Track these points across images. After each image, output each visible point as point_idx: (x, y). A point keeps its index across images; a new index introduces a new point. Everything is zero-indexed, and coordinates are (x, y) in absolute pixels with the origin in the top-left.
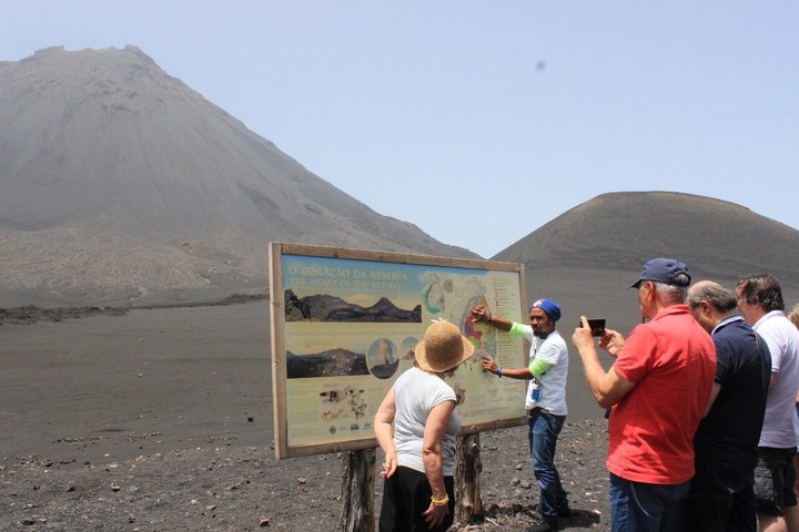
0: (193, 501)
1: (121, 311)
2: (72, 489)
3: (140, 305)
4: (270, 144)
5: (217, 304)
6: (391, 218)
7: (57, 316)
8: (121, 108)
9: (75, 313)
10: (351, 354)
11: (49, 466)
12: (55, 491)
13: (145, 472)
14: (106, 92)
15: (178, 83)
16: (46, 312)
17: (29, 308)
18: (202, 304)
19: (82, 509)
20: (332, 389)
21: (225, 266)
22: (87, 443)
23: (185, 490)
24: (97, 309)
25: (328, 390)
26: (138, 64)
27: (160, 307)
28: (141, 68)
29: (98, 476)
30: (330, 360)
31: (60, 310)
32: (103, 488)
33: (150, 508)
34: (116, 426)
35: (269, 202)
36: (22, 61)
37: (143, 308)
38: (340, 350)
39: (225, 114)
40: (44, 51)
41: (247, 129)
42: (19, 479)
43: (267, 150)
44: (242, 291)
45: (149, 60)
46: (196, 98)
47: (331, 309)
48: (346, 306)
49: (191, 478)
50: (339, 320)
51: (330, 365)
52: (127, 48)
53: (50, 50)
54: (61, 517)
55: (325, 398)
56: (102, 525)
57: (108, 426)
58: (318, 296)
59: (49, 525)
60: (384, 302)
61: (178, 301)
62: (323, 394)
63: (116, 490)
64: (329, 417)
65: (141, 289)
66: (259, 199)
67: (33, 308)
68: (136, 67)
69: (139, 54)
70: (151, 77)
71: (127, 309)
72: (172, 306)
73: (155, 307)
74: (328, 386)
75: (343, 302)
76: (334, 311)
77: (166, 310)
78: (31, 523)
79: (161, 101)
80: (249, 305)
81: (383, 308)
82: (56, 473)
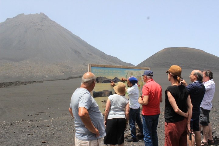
0: (68, 129)
1: (42, 82)
2: (37, 127)
3: (46, 80)
4: (78, 37)
5: (66, 79)
6: (111, 56)
7: (25, 83)
8: (39, 29)
9: (30, 83)
10: (109, 91)
11: (30, 121)
12: (33, 127)
13: (55, 122)
14: (36, 25)
15: (54, 22)
16: (22, 83)
17: (18, 82)
18: (62, 79)
19: (41, 131)
20: (104, 100)
21: (68, 69)
22: (35, 115)
23: (66, 126)
24: (35, 81)
25: (103, 100)
26: (43, 17)
27: (51, 80)
28: (44, 18)
29: (43, 123)
30: (104, 93)
31: (26, 82)
32: (45, 126)
33: (57, 131)
34: (42, 111)
35: (79, 52)
36: (14, 18)
37: (47, 81)
38: (106, 90)
39: (67, 30)
40: (19, 15)
41: (72, 33)
42: (24, 124)
43: (78, 39)
44: (72, 76)
45: (46, 16)
46: (59, 26)
47: (103, 80)
48: (107, 79)
49: (66, 123)
50: (105, 83)
51: (104, 94)
52: (41, 13)
53: (21, 15)
54: (36, 133)
55: (103, 102)
56: (47, 135)
57: (40, 111)
58: (100, 77)
59: (34, 135)
60: (116, 78)
61: (56, 79)
62: (102, 101)
63: (48, 127)
64: (104, 107)
65: (46, 76)
66: (76, 52)
67: (19, 82)
68: (43, 18)
69: (44, 15)
70: (47, 21)
71: (43, 81)
72: (54, 80)
73: (50, 80)
74: (103, 99)
75: (106, 78)
76: (104, 81)
77: (53, 81)
78: (29, 135)
79: (50, 27)
80: (74, 79)
81: (116, 79)
82: (32, 123)
